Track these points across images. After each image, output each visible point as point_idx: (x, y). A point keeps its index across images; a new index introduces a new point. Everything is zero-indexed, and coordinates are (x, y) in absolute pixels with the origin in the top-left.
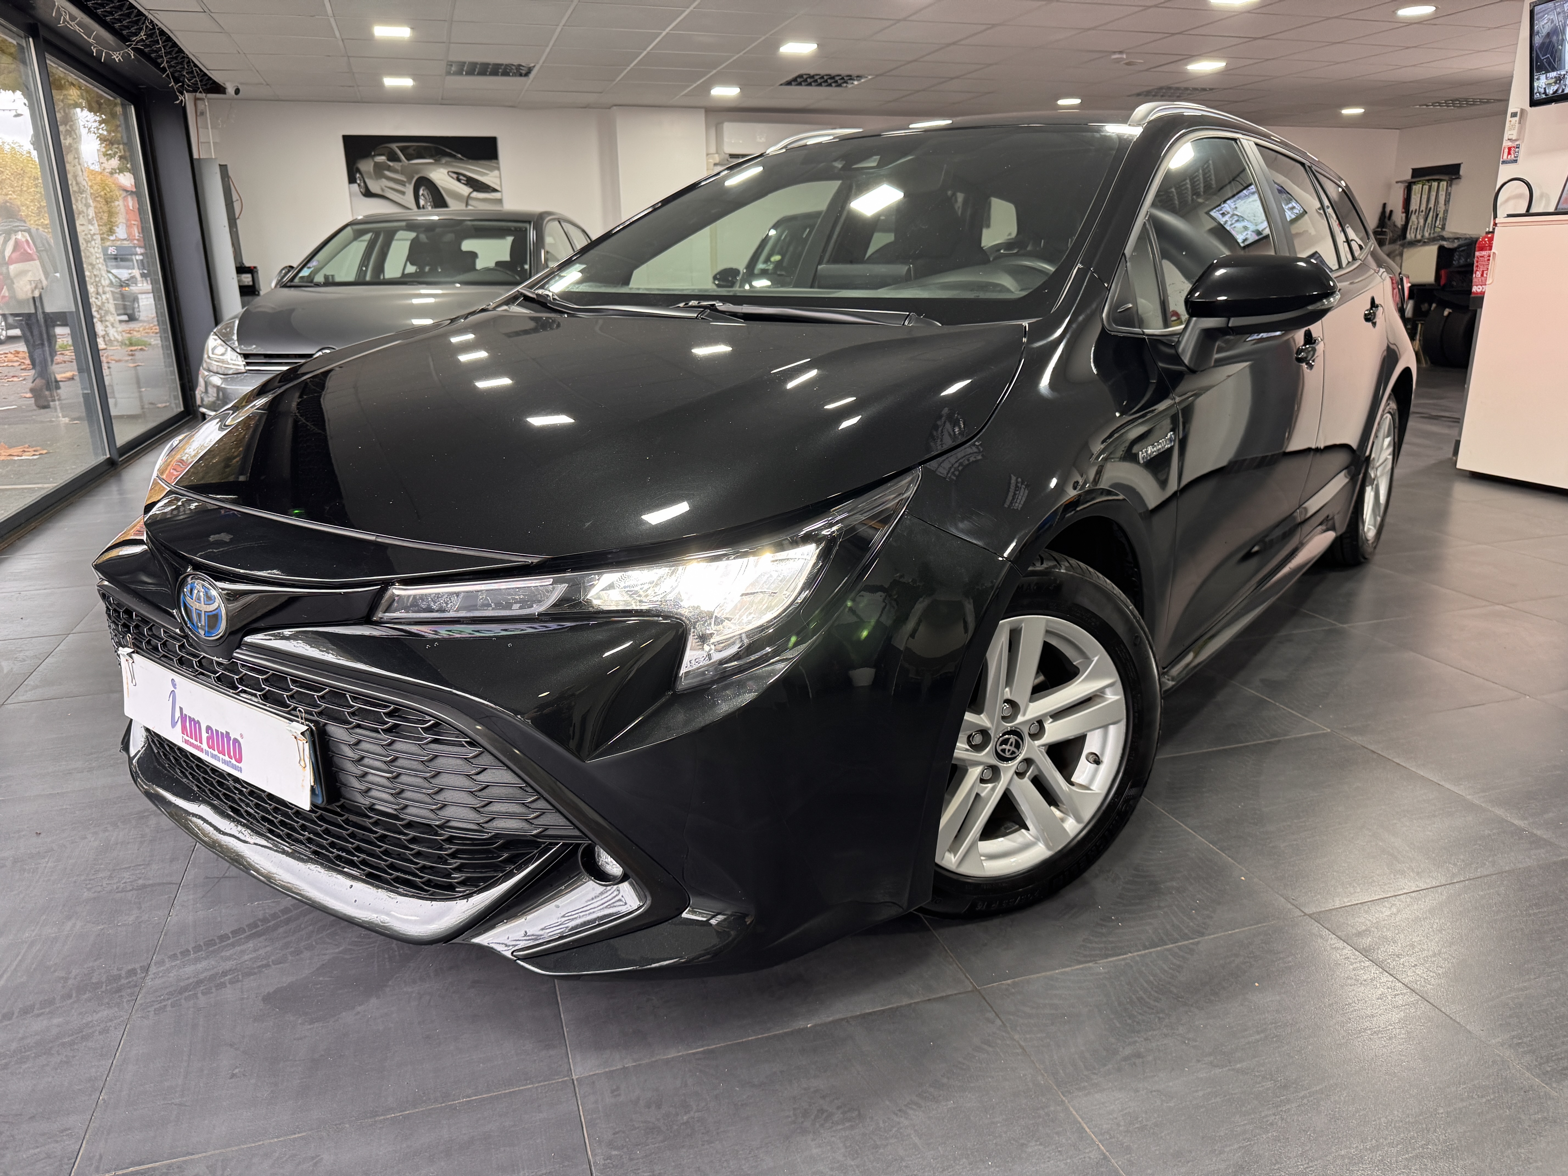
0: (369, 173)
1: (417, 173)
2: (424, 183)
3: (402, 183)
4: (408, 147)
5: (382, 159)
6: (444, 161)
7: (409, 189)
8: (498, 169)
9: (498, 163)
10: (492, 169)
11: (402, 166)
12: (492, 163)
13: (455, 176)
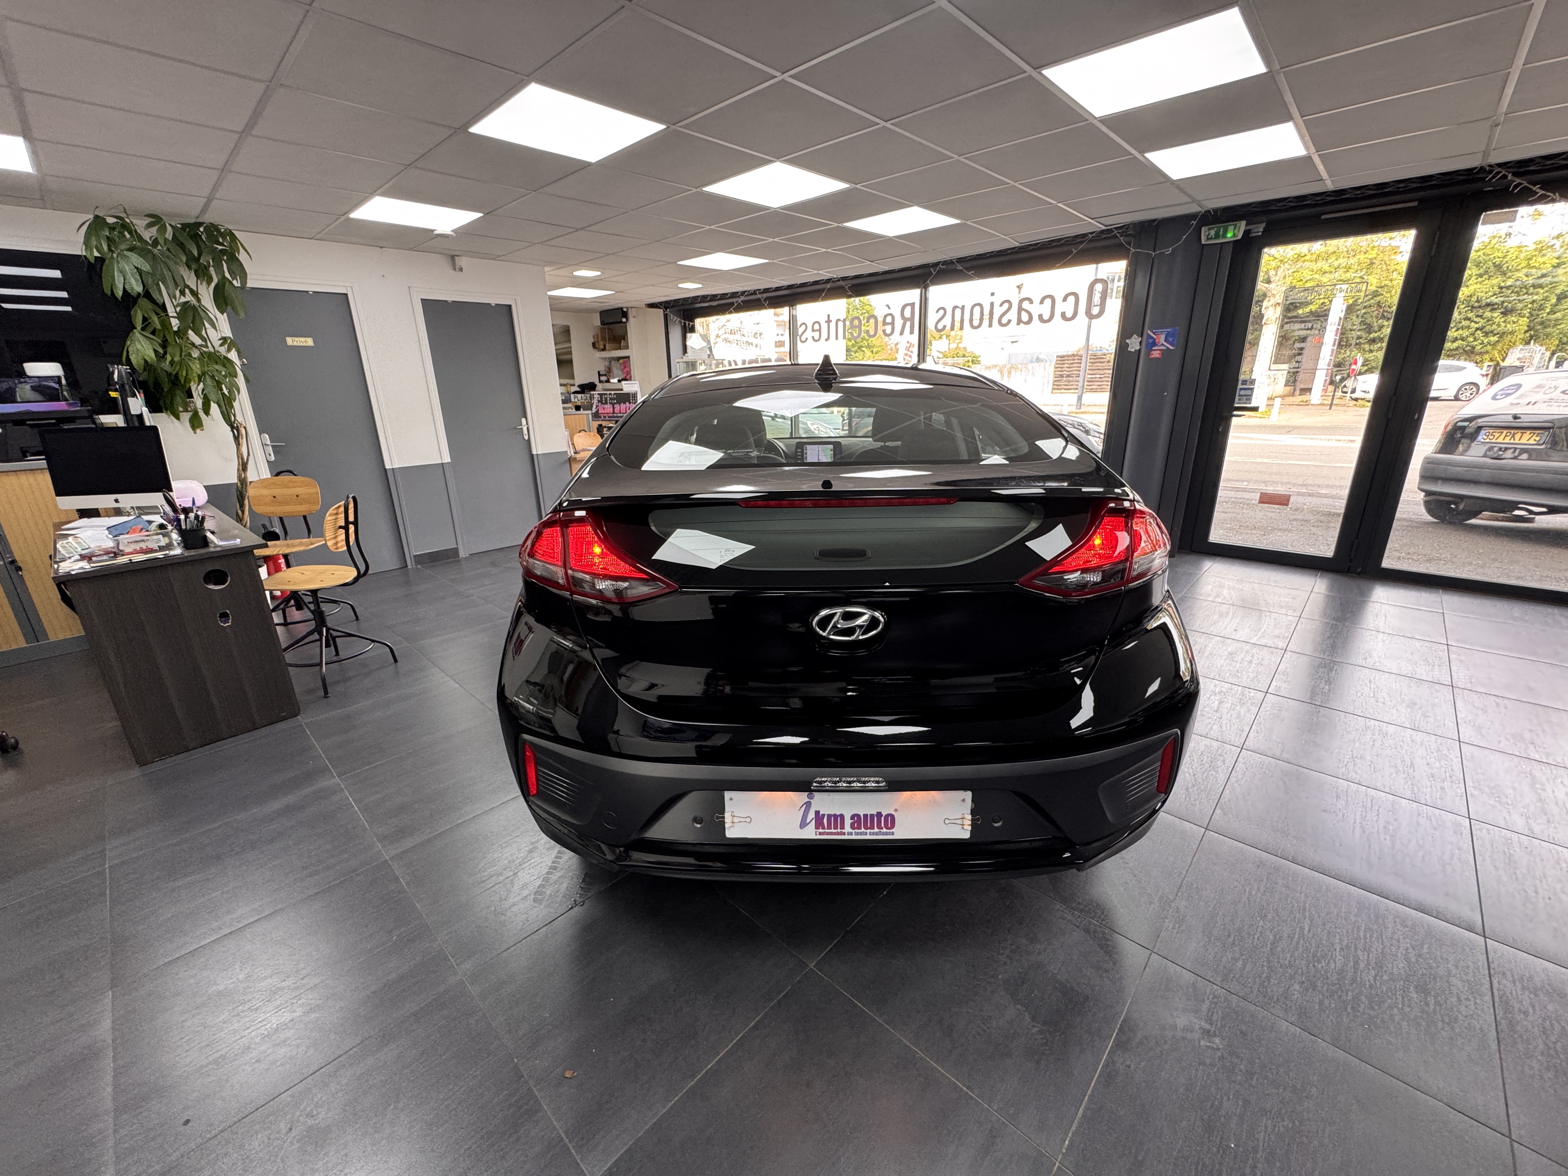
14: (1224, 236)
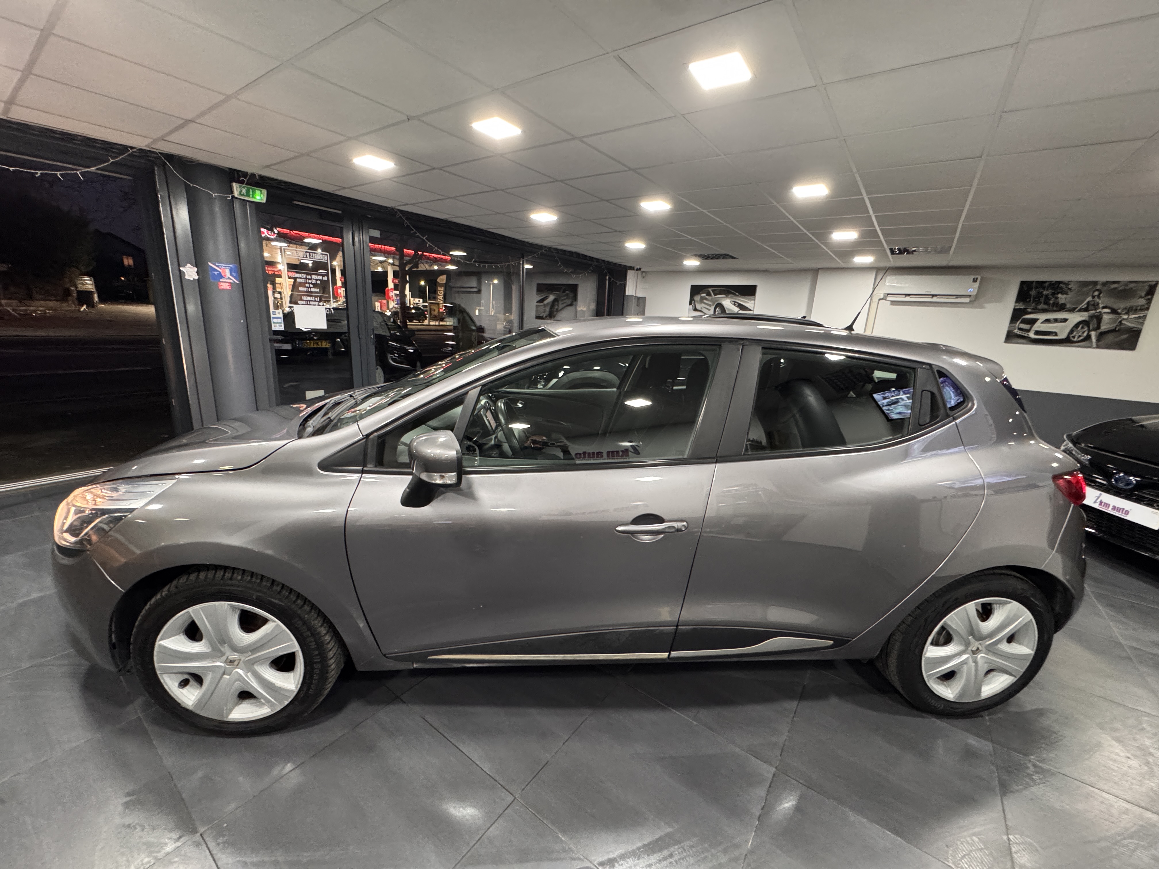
0: (697, 301)
1: (717, 301)
2: (720, 306)
3: (710, 306)
4: (715, 290)
5: (704, 295)
6: (730, 296)
7: (712, 308)
8: (754, 300)
9: (755, 298)
10: (750, 300)
11: (712, 299)
12: (752, 297)
13: (733, 303)
14: (253, 197)
